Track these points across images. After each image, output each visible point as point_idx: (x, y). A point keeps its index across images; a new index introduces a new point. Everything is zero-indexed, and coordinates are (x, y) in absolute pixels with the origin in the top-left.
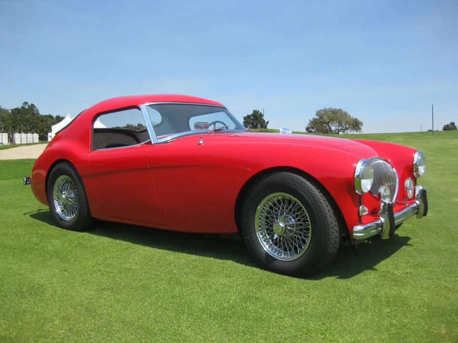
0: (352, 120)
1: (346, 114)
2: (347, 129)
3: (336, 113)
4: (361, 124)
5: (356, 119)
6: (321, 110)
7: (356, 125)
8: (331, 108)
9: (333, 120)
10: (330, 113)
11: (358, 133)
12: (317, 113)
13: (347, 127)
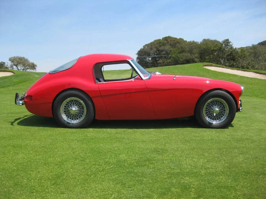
0: (31, 63)
1: (27, 60)
2: (28, 69)
3: (22, 59)
4: (36, 66)
5: (33, 63)
6: (12, 57)
7: (33, 66)
8: (18, 57)
9: (20, 63)
10: (18, 59)
11: (34, 71)
12: (9, 59)
13: (28, 67)
